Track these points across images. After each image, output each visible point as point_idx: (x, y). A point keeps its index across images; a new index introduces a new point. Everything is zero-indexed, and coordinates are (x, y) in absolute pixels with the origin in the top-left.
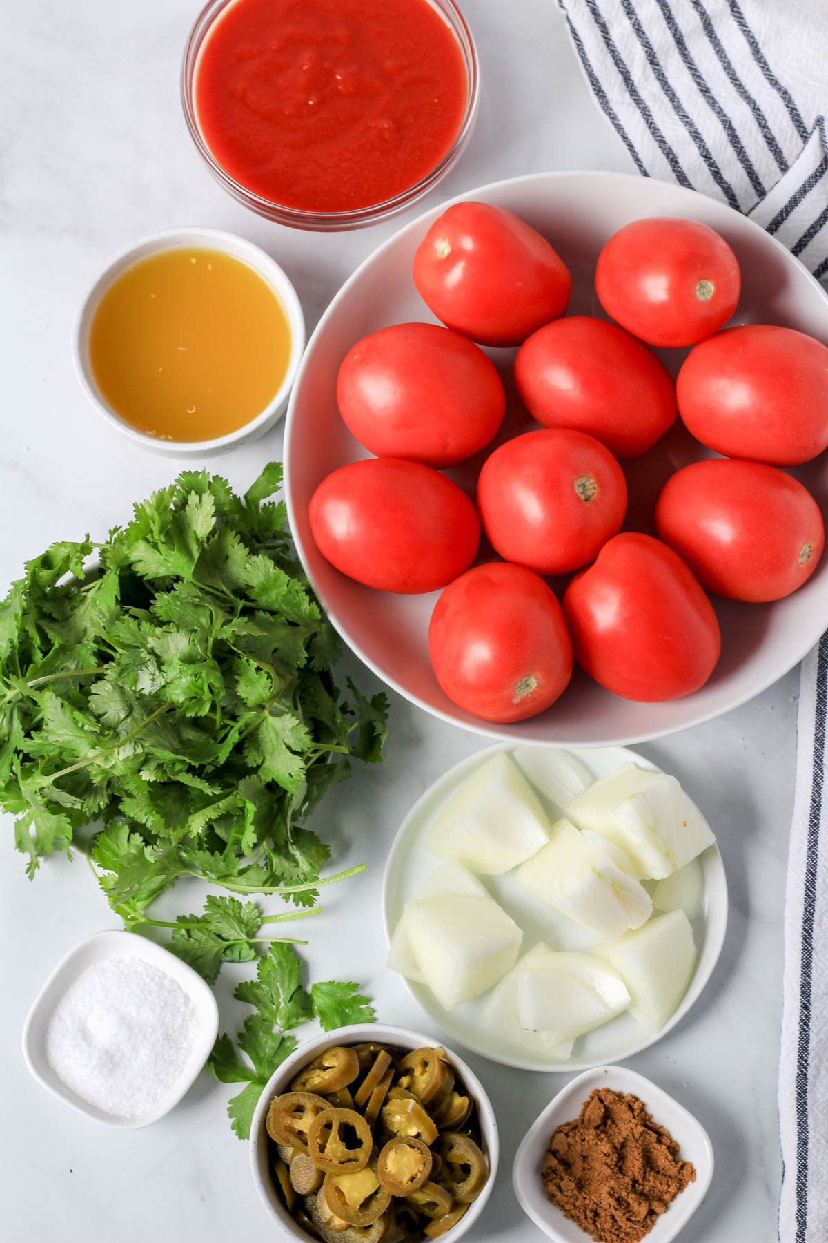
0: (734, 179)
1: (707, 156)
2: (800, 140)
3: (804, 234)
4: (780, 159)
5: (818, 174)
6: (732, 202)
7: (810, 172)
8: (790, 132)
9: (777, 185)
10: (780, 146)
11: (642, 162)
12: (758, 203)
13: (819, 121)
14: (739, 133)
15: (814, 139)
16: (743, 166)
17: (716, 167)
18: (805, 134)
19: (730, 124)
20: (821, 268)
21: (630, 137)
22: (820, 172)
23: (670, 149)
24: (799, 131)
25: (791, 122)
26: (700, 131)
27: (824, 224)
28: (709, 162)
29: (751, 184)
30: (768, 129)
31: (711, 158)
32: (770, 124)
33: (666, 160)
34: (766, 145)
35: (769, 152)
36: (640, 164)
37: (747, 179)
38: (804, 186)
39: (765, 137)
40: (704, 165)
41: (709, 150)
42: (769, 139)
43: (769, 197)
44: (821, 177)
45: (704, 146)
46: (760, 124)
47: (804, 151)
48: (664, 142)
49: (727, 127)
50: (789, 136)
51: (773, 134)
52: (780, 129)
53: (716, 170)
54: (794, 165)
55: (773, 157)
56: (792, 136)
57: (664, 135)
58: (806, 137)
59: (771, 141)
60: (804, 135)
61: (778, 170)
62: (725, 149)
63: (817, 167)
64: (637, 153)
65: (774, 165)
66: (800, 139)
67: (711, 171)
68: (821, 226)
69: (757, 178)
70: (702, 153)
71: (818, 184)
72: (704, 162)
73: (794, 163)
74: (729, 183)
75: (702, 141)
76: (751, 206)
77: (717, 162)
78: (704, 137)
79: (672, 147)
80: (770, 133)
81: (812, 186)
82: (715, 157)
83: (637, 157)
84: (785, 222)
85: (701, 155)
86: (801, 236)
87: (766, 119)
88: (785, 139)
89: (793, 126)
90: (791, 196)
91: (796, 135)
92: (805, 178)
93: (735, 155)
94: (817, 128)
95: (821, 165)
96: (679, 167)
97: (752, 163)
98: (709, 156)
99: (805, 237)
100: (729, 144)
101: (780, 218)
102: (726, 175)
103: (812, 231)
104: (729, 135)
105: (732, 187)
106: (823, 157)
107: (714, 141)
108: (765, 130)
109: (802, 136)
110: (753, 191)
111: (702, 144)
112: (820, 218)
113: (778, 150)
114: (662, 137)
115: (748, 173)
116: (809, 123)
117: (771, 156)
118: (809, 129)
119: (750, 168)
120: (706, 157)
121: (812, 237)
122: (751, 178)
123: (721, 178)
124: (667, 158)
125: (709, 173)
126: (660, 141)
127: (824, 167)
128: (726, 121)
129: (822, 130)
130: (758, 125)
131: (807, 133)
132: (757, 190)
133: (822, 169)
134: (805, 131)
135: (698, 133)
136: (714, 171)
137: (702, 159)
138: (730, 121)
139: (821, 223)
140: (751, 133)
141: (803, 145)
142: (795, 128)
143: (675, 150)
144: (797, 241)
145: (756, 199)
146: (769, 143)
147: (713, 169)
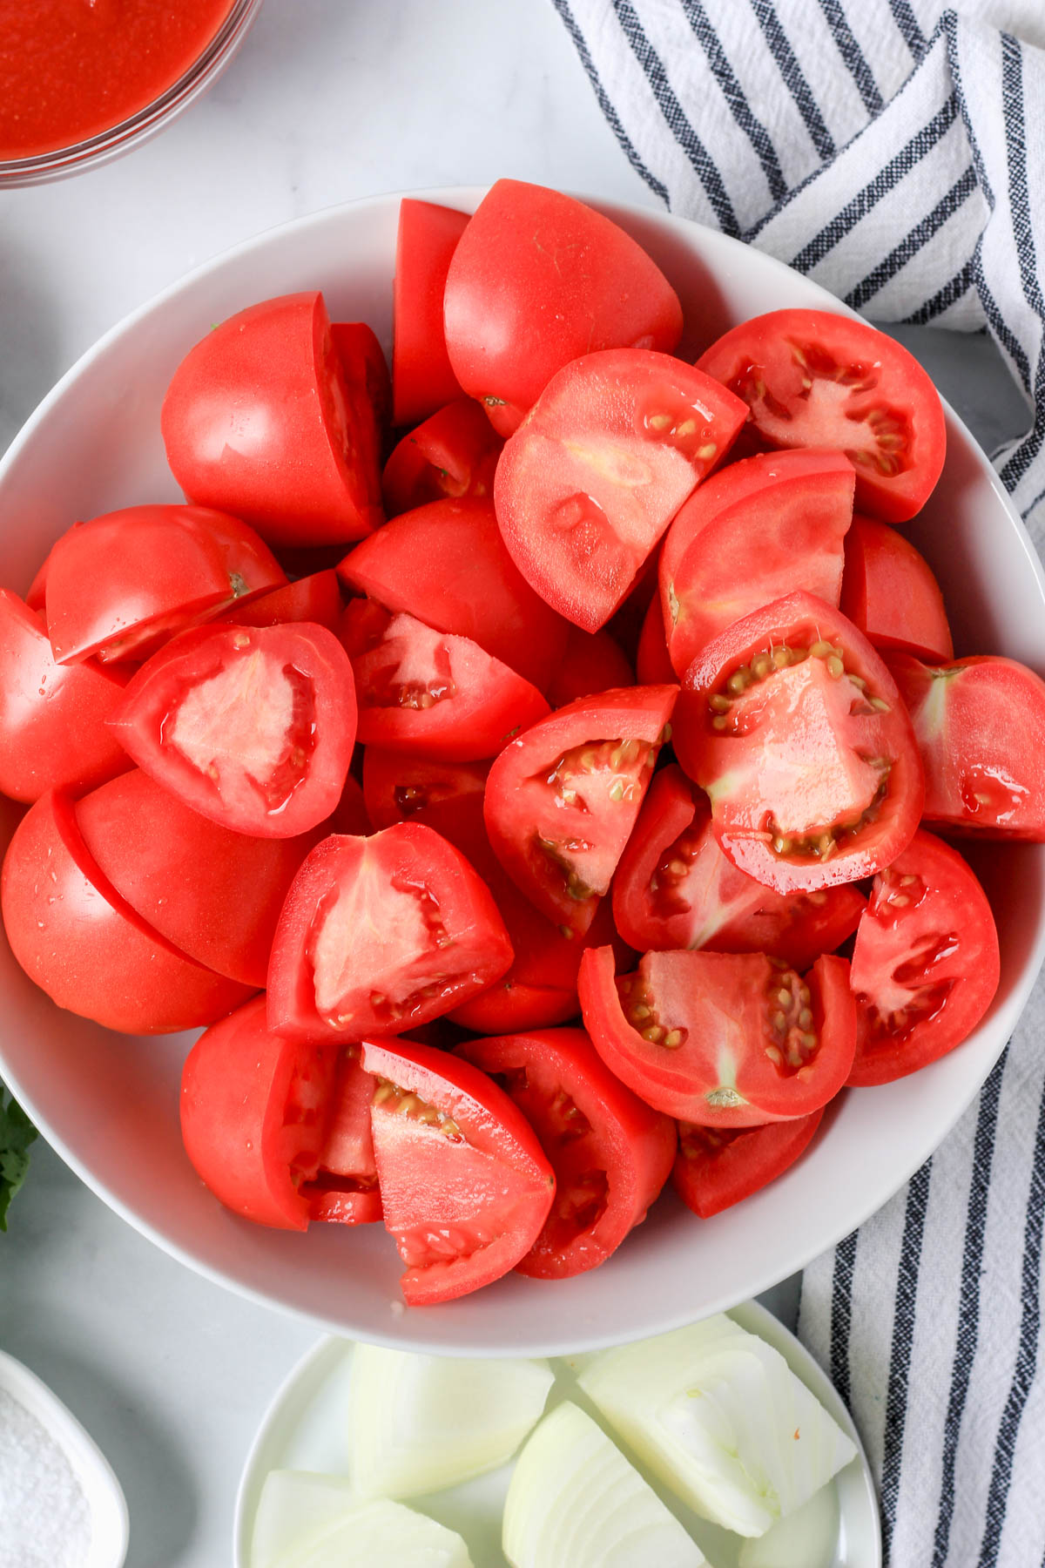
0: (773, 122)
1: (723, 72)
2: (907, 53)
3: (901, 243)
4: (866, 84)
5: (937, 127)
6: (767, 162)
7: (922, 124)
8: (889, 36)
9: (858, 143)
10: (867, 60)
11: (597, 73)
12: (818, 173)
13: (948, 22)
14: (789, 33)
15: (935, 57)
16: (792, 93)
17: (740, 95)
18: (917, 42)
19: (772, 17)
20: (928, 308)
21: (579, 21)
22: (940, 124)
23: (652, 53)
24: (906, 35)
25: (892, 19)
26: (713, 23)
27: (941, 224)
28: (727, 83)
29: (806, 130)
30: (846, 29)
31: (730, 77)
32: (850, 20)
33: (642, 73)
34: (840, 57)
35: (847, 70)
36: (594, 75)
37: (799, 119)
38: (909, 149)
39: (839, 43)
40: (717, 91)
41: (728, 61)
42: (847, 47)
43: (841, 162)
44: (942, 133)
45: (719, 54)
46: (830, 19)
47: (913, 79)
48: (642, 38)
49: (766, 21)
50: (885, 44)
51: (855, 38)
52: (869, 29)
53: (739, 99)
54: (892, 104)
55: (852, 80)
56: (892, 43)
57: (642, 23)
58: (919, 47)
59: (849, 51)
60: (917, 45)
61: (862, 107)
62: (760, 60)
63: (935, 114)
64: (589, 55)
65: (854, 97)
66: (906, 49)
67: (730, 101)
68: (935, 228)
69: (819, 118)
70: (715, 64)
71: (936, 148)
72: (717, 84)
73: (892, 100)
74: (764, 126)
75: (715, 42)
76: (804, 175)
77: (741, 84)
78: (721, 36)
79: (656, 49)
80: (850, 37)
81: (923, 152)
82: (739, 73)
83: (590, 61)
84: (866, 217)
85: (712, 69)
86: (896, 245)
87: (844, 10)
88: (878, 50)
89: (896, 25)
90: (883, 167)
91: (900, 41)
92: (912, 133)
93: (779, 72)
94: (943, 35)
95: (945, 111)
96: (666, 89)
97: (811, 88)
98: (727, 72)
99: (902, 248)
100: (769, 51)
101: (857, 208)
102: (759, 111)
103: (916, 238)
104: (768, 36)
105: (770, 134)
106: (950, 94)
107: (740, 45)
108: (841, 31)
109: (911, 44)
110: (810, 143)
111: (716, 48)
112: (935, 212)
113: (864, 68)
114: (638, 27)
115: (802, 108)
116: (927, 22)
117: (848, 77)
118: (928, 33)
119: (807, 99)
120: (721, 74)
121: (916, 249)
122: (808, 119)
123: (749, 116)
124: (646, 68)
125: (726, 106)
126: (634, 35)
127: (950, 114)
128: (765, 10)
129: (950, 40)
130: (825, 21)
131: (922, 39)
132: (817, 142)
133: (946, 119)
134: (917, 34)
135: (709, 28)
136: (734, 102)
137: (713, 77)
138: (773, 11)
139: (936, 222)
140: (812, 34)
141: (911, 62)
142: (898, 30)
143: (662, 54)
144: (886, 255)
145: (815, 161)
146: (845, 55)
147: (733, 98)
